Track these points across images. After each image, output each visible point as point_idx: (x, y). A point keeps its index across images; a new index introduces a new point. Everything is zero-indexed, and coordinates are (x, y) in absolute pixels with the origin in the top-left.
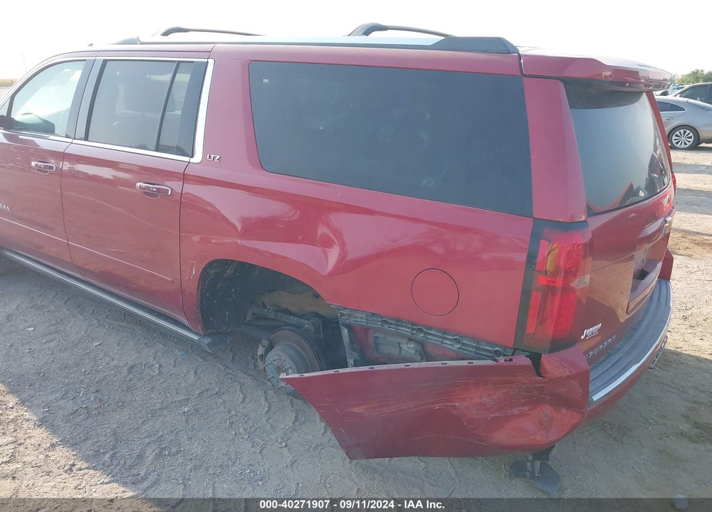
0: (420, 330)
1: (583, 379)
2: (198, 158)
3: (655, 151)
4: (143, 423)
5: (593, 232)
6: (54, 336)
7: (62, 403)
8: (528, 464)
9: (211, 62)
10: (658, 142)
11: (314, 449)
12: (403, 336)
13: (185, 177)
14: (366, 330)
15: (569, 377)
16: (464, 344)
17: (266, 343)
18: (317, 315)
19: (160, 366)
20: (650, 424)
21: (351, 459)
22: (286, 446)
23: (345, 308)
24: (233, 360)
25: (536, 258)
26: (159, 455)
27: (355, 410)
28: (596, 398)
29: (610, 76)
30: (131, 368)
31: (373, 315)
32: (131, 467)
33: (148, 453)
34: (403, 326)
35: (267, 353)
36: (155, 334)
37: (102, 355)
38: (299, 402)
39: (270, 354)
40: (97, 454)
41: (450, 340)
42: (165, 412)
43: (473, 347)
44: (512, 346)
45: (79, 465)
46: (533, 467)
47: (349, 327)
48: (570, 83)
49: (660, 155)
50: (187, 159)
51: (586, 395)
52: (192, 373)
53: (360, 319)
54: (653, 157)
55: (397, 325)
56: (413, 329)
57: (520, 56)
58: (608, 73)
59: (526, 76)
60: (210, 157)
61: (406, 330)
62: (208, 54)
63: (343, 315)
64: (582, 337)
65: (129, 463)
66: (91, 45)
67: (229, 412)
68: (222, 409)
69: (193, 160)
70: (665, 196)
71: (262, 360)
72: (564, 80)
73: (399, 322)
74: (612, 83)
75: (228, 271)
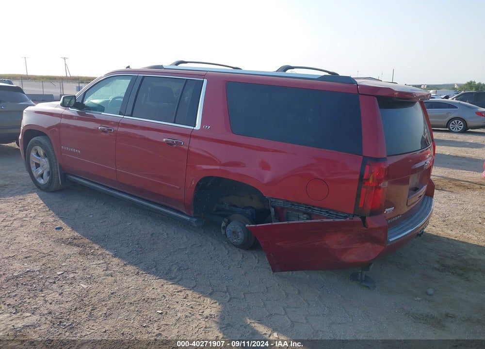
0: (310, 208)
1: (385, 229)
2: (198, 126)
3: (425, 134)
4: (166, 257)
5: (389, 165)
6: (105, 219)
7: (122, 248)
8: (359, 274)
9: (205, 81)
10: (426, 131)
11: (255, 269)
12: (301, 211)
13: (191, 136)
14: (283, 209)
15: (379, 228)
16: (331, 214)
17: (227, 220)
18: (251, 207)
19: (167, 234)
20: (419, 264)
21: (274, 272)
22: (240, 267)
23: (273, 198)
24: (204, 232)
25: (363, 176)
26: (179, 270)
27: (279, 244)
28: (391, 240)
29: (398, 95)
30: (152, 235)
31: (287, 201)
32: (167, 274)
33: (173, 268)
34: (301, 206)
35: (227, 225)
36: (159, 220)
37: (134, 229)
38: (243, 250)
39: (229, 226)
40: (148, 268)
41: (324, 212)
42: (176, 253)
43: (335, 215)
44: (352, 213)
45: (141, 272)
46: (362, 275)
47: (274, 207)
48: (379, 98)
49: (427, 137)
50: (192, 128)
51: (386, 238)
52: (185, 237)
53: (280, 203)
54: (423, 137)
55: (299, 206)
56: (306, 208)
57: (358, 85)
58: (397, 93)
59: (360, 94)
60: (205, 127)
61: (302, 208)
62: (204, 76)
63: (272, 202)
64: (385, 212)
65: (165, 272)
66: (129, 67)
67: (209, 253)
68: (204, 252)
69: (195, 128)
70: (427, 154)
71: (224, 229)
72: (377, 97)
73: (299, 204)
74: (398, 98)
75: (208, 184)
